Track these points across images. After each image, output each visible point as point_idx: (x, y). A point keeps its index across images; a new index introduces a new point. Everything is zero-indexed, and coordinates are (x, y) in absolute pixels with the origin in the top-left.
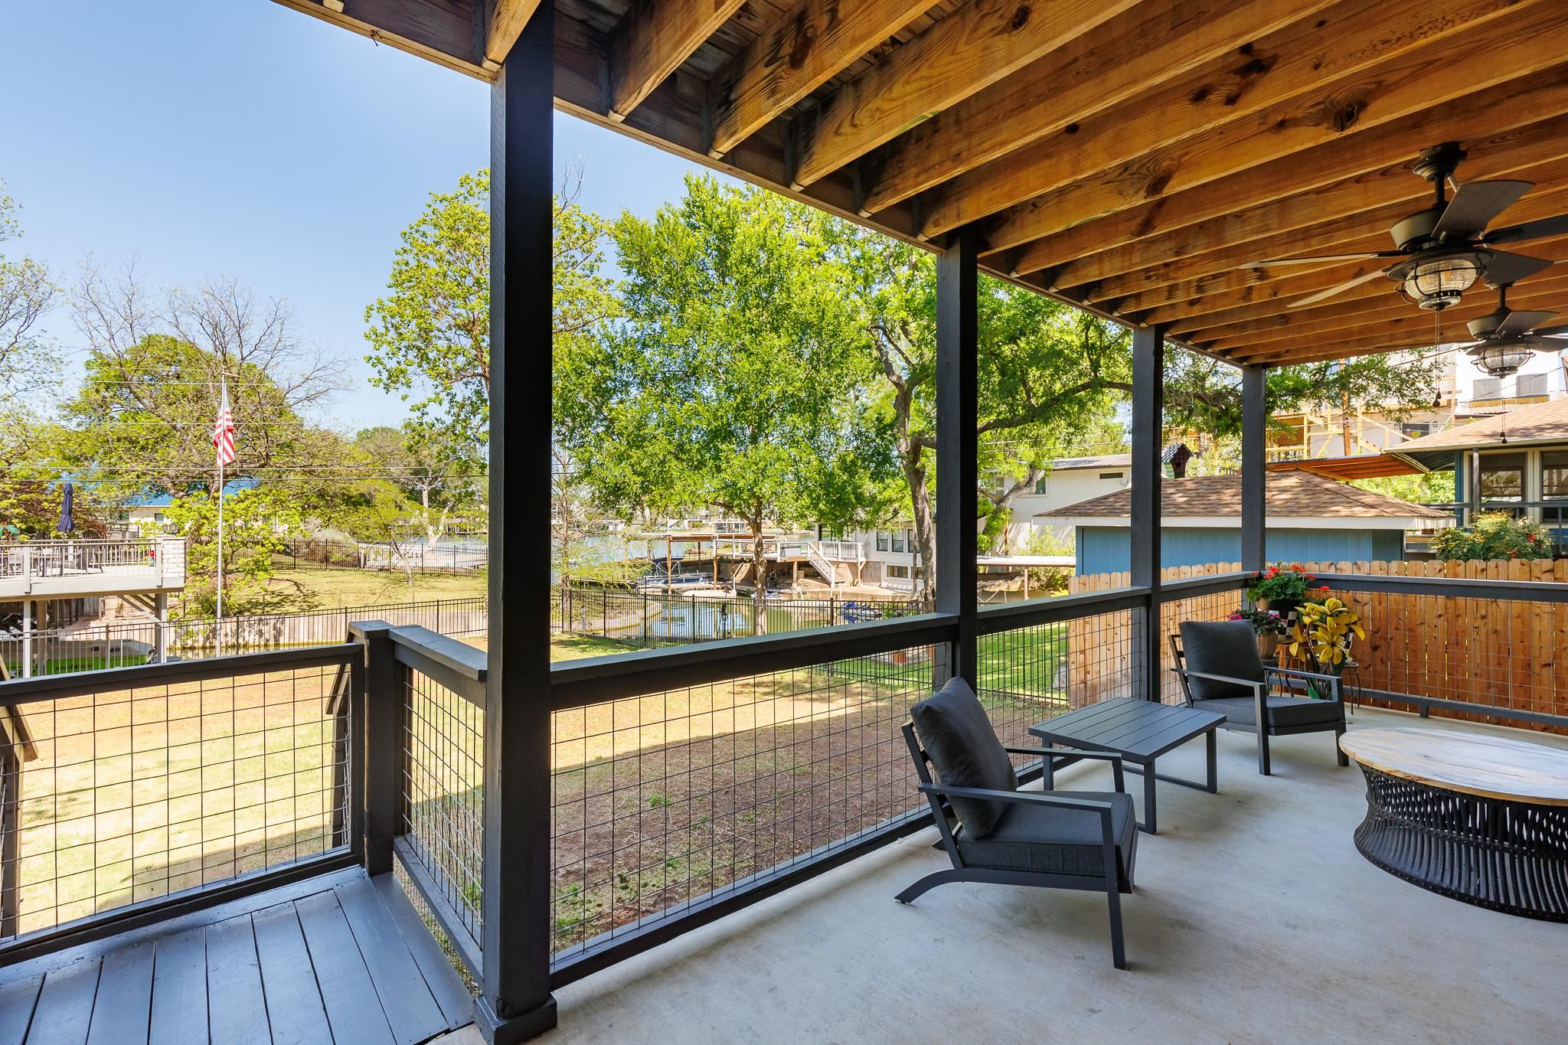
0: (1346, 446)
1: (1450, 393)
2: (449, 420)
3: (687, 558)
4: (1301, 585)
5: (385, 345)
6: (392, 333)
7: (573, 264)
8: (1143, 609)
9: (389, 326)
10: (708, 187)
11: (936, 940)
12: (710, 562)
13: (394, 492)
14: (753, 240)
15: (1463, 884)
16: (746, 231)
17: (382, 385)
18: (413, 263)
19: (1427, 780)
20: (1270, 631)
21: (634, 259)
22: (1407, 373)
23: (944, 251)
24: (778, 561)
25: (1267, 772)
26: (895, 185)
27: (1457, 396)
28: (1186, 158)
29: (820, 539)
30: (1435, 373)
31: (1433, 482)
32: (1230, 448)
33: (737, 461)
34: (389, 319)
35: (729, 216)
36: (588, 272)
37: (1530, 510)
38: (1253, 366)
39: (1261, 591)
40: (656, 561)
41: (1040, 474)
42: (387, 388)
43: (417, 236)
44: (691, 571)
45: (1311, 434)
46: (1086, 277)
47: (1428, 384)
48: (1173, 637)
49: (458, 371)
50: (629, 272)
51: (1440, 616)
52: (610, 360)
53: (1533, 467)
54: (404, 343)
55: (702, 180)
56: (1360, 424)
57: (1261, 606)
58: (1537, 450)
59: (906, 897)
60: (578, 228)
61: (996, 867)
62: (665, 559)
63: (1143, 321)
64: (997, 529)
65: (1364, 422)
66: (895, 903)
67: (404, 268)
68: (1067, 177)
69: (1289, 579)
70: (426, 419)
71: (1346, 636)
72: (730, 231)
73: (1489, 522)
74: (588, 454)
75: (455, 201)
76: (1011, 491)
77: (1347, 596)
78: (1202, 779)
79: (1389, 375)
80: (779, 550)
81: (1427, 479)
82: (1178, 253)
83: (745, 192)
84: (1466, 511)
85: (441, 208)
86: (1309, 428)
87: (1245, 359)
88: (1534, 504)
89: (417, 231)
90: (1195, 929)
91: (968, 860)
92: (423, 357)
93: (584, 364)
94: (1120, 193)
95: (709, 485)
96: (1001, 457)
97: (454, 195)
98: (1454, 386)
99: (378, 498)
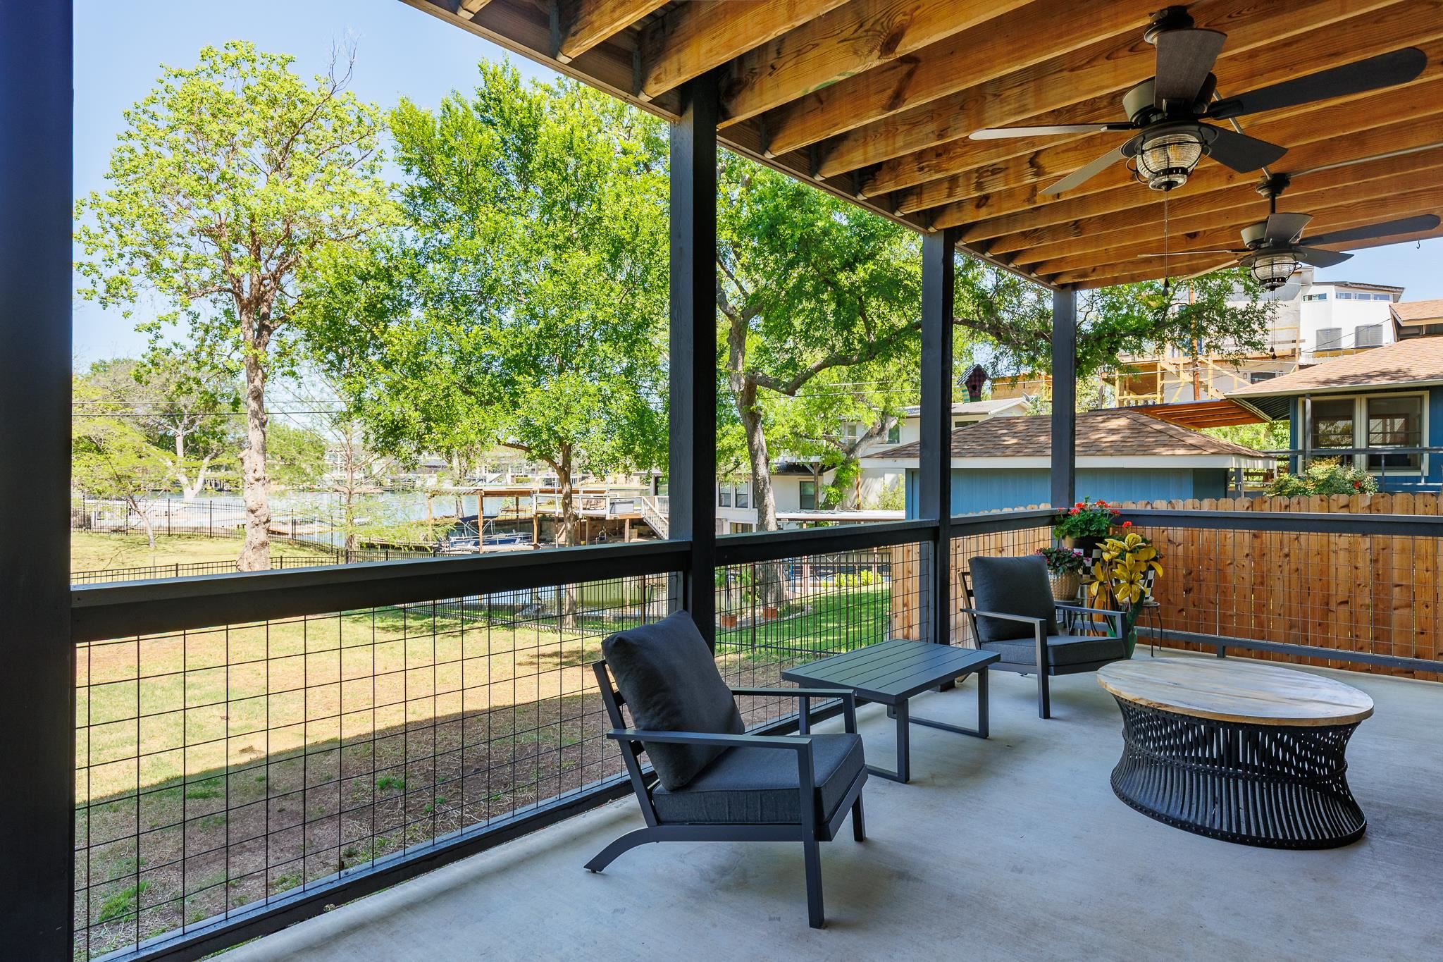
0: (1196, 394)
1: (1294, 341)
2: (191, 345)
3: (503, 516)
4: (1105, 521)
5: (101, 249)
6: (112, 235)
7: (349, 163)
8: (931, 543)
9: (108, 226)
10: (508, 78)
11: (616, 911)
12: (530, 521)
13: (136, 438)
14: (558, 142)
15: (1200, 815)
16: (550, 132)
17: (96, 299)
18: (140, 151)
19: (1166, 706)
20: (1072, 569)
21: (415, 155)
22: (1243, 313)
23: (677, 117)
24: (608, 518)
25: (1046, 715)
26: (592, 23)
27: (1302, 345)
28: (918, 12)
29: (656, 493)
30: (1269, 313)
31: (1276, 432)
32: (1088, 399)
33: (534, 396)
34: (106, 217)
35: (530, 112)
36: (368, 174)
37: (1357, 456)
38: (1063, 286)
39: (1065, 528)
40: (464, 520)
41: (892, 423)
42: (104, 303)
43: (145, 117)
44: (505, 532)
45: (1164, 382)
46: (850, 163)
47: (1262, 325)
48: (964, 574)
49: (203, 285)
50: (408, 171)
51: (1247, 555)
52: (385, 275)
53: (1361, 413)
54: (127, 249)
55: (500, 69)
56: (1210, 372)
57: (1067, 544)
58: (1364, 397)
59: (596, 866)
60: (353, 119)
61: (693, 822)
62: (476, 517)
63: (932, 225)
64: (847, 482)
65: (1214, 370)
66: (582, 872)
67: (127, 155)
68: (784, 23)
69: (1095, 515)
70: (161, 344)
71: (1145, 574)
72: (531, 130)
73: (1320, 470)
74: (357, 386)
75: (196, 78)
76: (861, 440)
77: (1149, 532)
78: (974, 725)
79: (1228, 317)
80: (609, 506)
81: (1271, 428)
82: (940, 137)
83: (556, 89)
84: (1300, 458)
85: (178, 85)
86: (1162, 375)
87: (1052, 277)
88: (1360, 451)
89: (145, 112)
90: (915, 879)
91: (663, 817)
92: (155, 268)
93: (353, 278)
94: (856, 53)
95: (507, 427)
96: (849, 401)
97: (193, 71)
98: (1298, 335)
99: (112, 445)
